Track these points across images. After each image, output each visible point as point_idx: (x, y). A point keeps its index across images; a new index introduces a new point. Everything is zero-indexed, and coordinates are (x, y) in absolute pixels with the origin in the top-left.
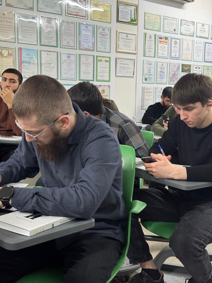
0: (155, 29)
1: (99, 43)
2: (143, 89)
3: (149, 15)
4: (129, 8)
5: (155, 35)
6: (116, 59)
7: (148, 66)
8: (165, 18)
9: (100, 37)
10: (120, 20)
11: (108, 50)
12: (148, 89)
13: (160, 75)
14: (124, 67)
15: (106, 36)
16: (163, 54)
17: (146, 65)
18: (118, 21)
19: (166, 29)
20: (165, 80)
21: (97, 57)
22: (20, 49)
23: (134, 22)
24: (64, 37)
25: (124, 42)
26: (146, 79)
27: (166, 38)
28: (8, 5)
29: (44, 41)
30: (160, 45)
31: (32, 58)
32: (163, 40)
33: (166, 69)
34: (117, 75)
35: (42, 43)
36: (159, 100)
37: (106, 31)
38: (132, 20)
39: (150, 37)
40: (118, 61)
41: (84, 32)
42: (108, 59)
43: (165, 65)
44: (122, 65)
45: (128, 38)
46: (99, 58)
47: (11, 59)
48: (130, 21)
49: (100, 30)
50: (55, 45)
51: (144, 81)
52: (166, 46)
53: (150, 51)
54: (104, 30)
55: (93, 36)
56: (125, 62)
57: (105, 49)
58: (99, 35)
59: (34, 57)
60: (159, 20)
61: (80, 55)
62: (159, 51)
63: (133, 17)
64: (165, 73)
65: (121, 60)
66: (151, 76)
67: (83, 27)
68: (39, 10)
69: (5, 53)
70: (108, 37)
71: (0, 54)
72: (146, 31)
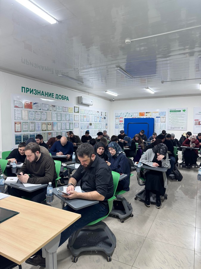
0: (83, 113)
1: (70, 119)
2: (81, 131)
3: (82, 110)
4: (77, 108)
7: (82, 124)
10: (75, 112)
14: (76, 125)
15: (72, 117)
16: (85, 121)
19: (86, 113)
20: (86, 128)
21: (70, 123)
22: (53, 122)
24: (63, 118)
26: (81, 128)
27: (86, 116)
28: (50, 110)
30: (84, 118)
35: (58, 120)
37: (72, 115)
39: (82, 116)
42: (73, 123)
43: (86, 124)
45: (77, 117)
48: (77, 112)
49: (70, 115)
50: (61, 120)
52: (86, 118)
53: (82, 120)
55: (69, 117)
57: (72, 120)
60: (84, 111)
61: (66, 123)
64: (86, 126)
65: (76, 123)
71: (48, 124)
72: (81, 114)
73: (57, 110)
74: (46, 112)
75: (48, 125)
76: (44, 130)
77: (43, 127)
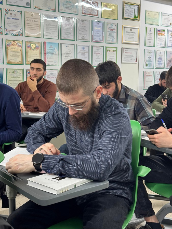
0: (155, 24)
1: (108, 37)
2: (144, 73)
3: (149, 12)
4: (132, 7)
5: (154, 29)
6: (122, 49)
7: (148, 54)
8: (163, 14)
9: (109, 32)
10: (125, 17)
11: (115, 42)
12: (149, 73)
13: (159, 61)
14: (128, 56)
15: (114, 31)
16: (161, 44)
17: (146, 54)
18: (123, 18)
19: (163, 23)
20: (163, 65)
21: (106, 47)
22: (45, 43)
23: (136, 18)
24: (80, 32)
25: (128, 35)
26: (147, 65)
27: (164, 31)
28: (36, 8)
29: (64, 36)
30: (158, 36)
31: (54, 50)
32: (161, 32)
33: (163, 57)
34: (123, 62)
35: (63, 38)
36: (158, 82)
37: (114, 26)
38: (135, 17)
39: (150, 30)
40: (124, 51)
41: (96, 28)
42: (115, 49)
43: (163, 53)
44: (127, 54)
45: (132, 31)
46: (108, 49)
47: (38, 51)
48: (133, 17)
49: (109, 26)
50: (73, 39)
51: (145, 67)
52: (164, 37)
53: (150, 42)
54: (112, 25)
55: (103, 31)
56: (130, 51)
57: (113, 41)
58: (108, 30)
59: (56, 49)
60: (157, 16)
61: (92, 46)
62: (158, 42)
63: (136, 14)
64: (163, 60)
65: (126, 50)
66: (150, 62)
67: (95, 24)
68: (60, 11)
69: (33, 46)
70: (115, 31)
71: (30, 47)
72: (147, 26)
73: (62, 8)
74: (20, 12)
75: (28, 49)
76: (13, 61)
77: (9, 54)
